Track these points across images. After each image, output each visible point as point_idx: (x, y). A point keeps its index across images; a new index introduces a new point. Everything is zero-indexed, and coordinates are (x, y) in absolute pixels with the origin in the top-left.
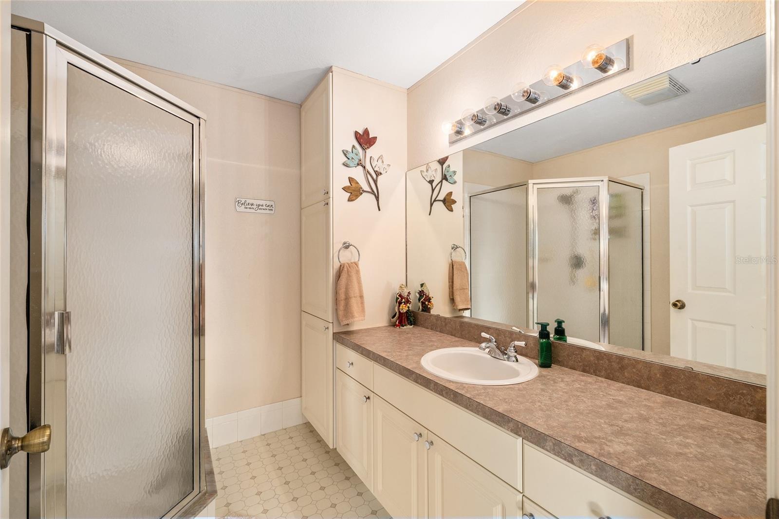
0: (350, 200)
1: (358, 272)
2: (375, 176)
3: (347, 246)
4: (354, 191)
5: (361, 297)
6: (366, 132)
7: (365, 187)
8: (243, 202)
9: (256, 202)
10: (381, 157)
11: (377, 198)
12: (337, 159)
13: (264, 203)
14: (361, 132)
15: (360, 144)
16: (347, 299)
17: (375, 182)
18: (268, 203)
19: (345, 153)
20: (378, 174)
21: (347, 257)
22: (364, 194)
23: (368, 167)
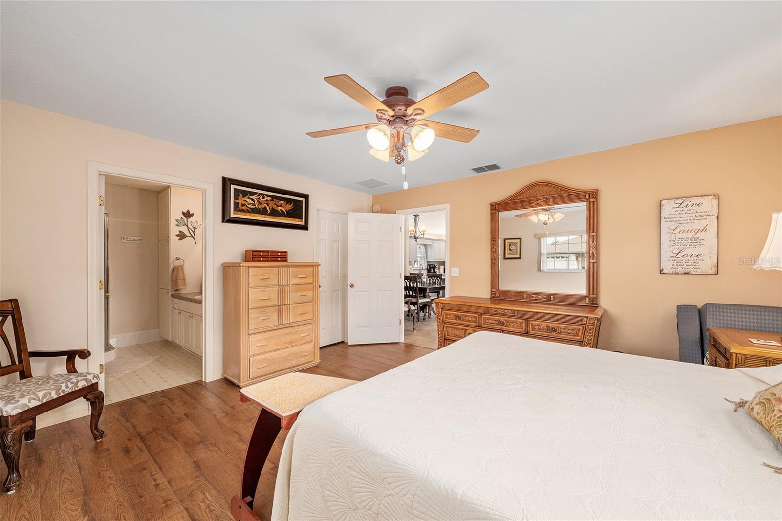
0: (179, 240)
1: (183, 269)
2: (193, 230)
3: (178, 259)
4: (182, 236)
5: (184, 279)
6: (188, 211)
7: (188, 234)
8: (126, 237)
9: (132, 238)
10: (196, 222)
11: (195, 239)
12: (172, 223)
13: (137, 238)
14: (185, 212)
15: (185, 216)
16: (177, 280)
17: (194, 232)
18: (140, 238)
19: (177, 221)
20: (195, 229)
21: (177, 263)
22: (187, 237)
23: (190, 226)
